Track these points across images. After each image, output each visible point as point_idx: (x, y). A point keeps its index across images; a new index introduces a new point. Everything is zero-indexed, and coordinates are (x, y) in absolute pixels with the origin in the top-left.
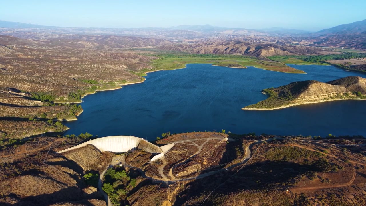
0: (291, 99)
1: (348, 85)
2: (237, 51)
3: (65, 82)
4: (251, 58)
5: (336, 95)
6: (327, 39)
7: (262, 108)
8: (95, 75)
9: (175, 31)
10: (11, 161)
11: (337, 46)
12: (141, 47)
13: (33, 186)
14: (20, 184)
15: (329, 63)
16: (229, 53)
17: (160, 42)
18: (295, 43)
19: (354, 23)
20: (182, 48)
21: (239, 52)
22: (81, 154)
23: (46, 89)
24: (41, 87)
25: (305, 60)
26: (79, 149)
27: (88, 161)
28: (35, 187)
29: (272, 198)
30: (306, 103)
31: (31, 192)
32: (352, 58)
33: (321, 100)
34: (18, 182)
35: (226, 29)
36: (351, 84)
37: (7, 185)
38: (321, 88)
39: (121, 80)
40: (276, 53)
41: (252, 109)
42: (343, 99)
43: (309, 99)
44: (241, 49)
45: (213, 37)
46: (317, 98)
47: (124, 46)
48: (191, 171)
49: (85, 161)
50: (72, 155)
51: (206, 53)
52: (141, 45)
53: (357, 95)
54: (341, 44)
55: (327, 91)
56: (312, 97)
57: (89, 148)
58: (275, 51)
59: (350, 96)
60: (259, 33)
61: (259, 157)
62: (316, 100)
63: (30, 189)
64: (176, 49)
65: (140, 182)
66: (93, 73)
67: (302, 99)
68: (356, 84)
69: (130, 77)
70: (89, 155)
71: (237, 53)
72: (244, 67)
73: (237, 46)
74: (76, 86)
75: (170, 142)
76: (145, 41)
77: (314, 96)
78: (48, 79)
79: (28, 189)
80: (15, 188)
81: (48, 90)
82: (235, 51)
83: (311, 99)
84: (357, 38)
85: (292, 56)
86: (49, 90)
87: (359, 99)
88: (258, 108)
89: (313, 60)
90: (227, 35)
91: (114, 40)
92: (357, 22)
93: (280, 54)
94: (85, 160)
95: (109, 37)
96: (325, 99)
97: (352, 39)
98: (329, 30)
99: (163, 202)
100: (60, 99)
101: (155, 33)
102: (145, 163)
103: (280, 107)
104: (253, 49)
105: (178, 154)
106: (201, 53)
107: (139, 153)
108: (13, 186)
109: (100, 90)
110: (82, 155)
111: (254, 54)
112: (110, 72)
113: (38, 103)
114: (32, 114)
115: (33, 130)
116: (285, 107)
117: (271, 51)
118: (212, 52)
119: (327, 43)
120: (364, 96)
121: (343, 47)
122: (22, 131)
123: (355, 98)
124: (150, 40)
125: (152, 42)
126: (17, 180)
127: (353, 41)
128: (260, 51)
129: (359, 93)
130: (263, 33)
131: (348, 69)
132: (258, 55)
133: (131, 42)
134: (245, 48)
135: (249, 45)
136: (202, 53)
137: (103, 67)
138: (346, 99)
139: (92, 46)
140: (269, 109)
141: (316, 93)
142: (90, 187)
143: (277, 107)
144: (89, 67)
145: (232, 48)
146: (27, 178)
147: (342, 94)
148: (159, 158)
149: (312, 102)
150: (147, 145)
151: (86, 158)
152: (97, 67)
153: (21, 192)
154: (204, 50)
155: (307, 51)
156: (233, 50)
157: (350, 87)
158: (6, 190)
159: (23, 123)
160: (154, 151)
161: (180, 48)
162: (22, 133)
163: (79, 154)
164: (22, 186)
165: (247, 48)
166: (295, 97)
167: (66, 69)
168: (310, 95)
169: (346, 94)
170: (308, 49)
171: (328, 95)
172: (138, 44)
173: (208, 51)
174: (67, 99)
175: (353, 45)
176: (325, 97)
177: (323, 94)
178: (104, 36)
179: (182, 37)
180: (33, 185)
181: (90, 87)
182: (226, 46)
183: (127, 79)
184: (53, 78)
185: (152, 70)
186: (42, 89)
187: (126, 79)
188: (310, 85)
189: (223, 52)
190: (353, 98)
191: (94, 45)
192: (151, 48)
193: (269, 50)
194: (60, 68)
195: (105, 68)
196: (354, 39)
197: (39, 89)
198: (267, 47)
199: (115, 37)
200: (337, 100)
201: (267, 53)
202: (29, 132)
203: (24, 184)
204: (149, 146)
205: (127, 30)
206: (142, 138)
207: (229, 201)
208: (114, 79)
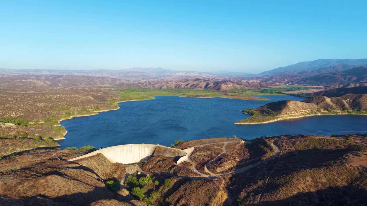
0: (275, 114)
1: (318, 103)
2: (198, 86)
3: (32, 109)
4: (213, 91)
5: (311, 111)
6: (271, 78)
7: (254, 122)
8: (64, 103)
9: (129, 72)
10: (17, 168)
11: (282, 83)
12: (98, 85)
13: (63, 187)
14: (48, 185)
15: (284, 93)
16: (191, 88)
17: (116, 81)
18: (245, 81)
19: (288, 66)
20: (142, 85)
21: (199, 87)
22: (94, 162)
23: (14, 115)
24: (7, 112)
25: (262, 92)
26: (91, 157)
27: (103, 170)
28: (65, 187)
29: (336, 173)
30: (289, 118)
31: (62, 192)
32: (302, 90)
33: (300, 115)
34: (44, 183)
35: (177, 72)
36: (320, 102)
37: (32, 186)
38: (297, 105)
39: (94, 107)
40: (234, 88)
41: (244, 123)
42: (318, 114)
43: (291, 115)
44: (201, 84)
45: (167, 78)
46: (296, 114)
47: (79, 84)
48: (227, 167)
49: (100, 170)
50: (86, 162)
51: (168, 88)
52: (97, 83)
53: (327, 111)
54: (285, 81)
55: (303, 108)
56: (293, 113)
57: (101, 157)
58: (233, 85)
59: (322, 112)
60: (208, 75)
61: (289, 150)
62: (296, 116)
63: (60, 190)
64: (136, 86)
65: (175, 181)
66: (61, 101)
67: (285, 115)
68: (324, 102)
69: (103, 105)
70: (102, 163)
71: (198, 88)
72: (211, 97)
73: (196, 82)
74: (47, 112)
75: (188, 147)
76: (100, 80)
77: (294, 112)
78: (11, 106)
79: (58, 190)
80: (42, 189)
81: (16, 116)
82: (196, 87)
83: (292, 115)
84: (296, 76)
85: (249, 89)
86: (18, 115)
87: (330, 114)
88: (249, 122)
89: (269, 92)
90: (180, 76)
91: (67, 79)
92: (290, 65)
93: (238, 88)
94: (99, 168)
95: (61, 76)
96: (303, 114)
97: (293, 77)
98: (269, 72)
99: (217, 194)
100: (34, 123)
101: (108, 74)
102: (170, 166)
103: (268, 121)
104: (211, 85)
105: (203, 155)
106: (163, 88)
107: (158, 159)
108: (39, 187)
109: (76, 116)
110: (96, 164)
111: (214, 88)
112: (79, 102)
113: (11, 125)
114: (10, 134)
115: (20, 147)
116: (273, 121)
117: (230, 85)
118: (174, 87)
119: (272, 81)
120: (334, 112)
121: (287, 83)
122: (7, 148)
123: (327, 113)
124: (105, 79)
125: (108, 81)
126: (42, 181)
127: (294, 79)
128: (220, 85)
129: (329, 109)
130: (212, 74)
131: (303, 97)
132: (219, 89)
133: (86, 81)
134: (204, 84)
135: (207, 81)
136: (165, 89)
137: (71, 97)
138: (320, 114)
139: (44, 84)
140: (260, 123)
141: (295, 110)
142: (123, 190)
143: (267, 121)
144: (55, 97)
145: (192, 84)
146: (54, 178)
147: (315, 111)
148: (185, 161)
149: (294, 117)
150: (166, 150)
151: (100, 166)
152: (64, 96)
153: (51, 193)
154: (165, 86)
155: (260, 86)
156: (194, 86)
157: (320, 105)
158: (31, 191)
159: (5, 140)
160: (176, 155)
161: (140, 85)
162: (7, 150)
163: (92, 162)
164: (50, 186)
165: (206, 84)
166: (278, 113)
167: (28, 99)
168: (291, 111)
169: (318, 110)
170: (261, 84)
171: (304, 111)
172: (93, 82)
173: (170, 86)
174: (43, 123)
175: (295, 82)
176: (302, 113)
177: (300, 110)
178: (56, 76)
179: (137, 77)
180: (63, 185)
181: (64, 113)
182: (185, 83)
183: (102, 107)
184: (17, 106)
185: (121, 100)
186: (8, 115)
187: (100, 106)
188: (288, 103)
189: (185, 87)
190: (325, 114)
191: (46, 83)
192: (108, 86)
193: (227, 85)
194: (22, 98)
195: (73, 98)
196: (295, 77)
197: (4, 114)
198: (224, 82)
199: (68, 77)
200: (313, 115)
201: (226, 88)
202: (16, 149)
203: (52, 184)
204: (169, 150)
205: (77, 72)
206: (158, 144)
207: (295, 180)
208: (87, 106)
